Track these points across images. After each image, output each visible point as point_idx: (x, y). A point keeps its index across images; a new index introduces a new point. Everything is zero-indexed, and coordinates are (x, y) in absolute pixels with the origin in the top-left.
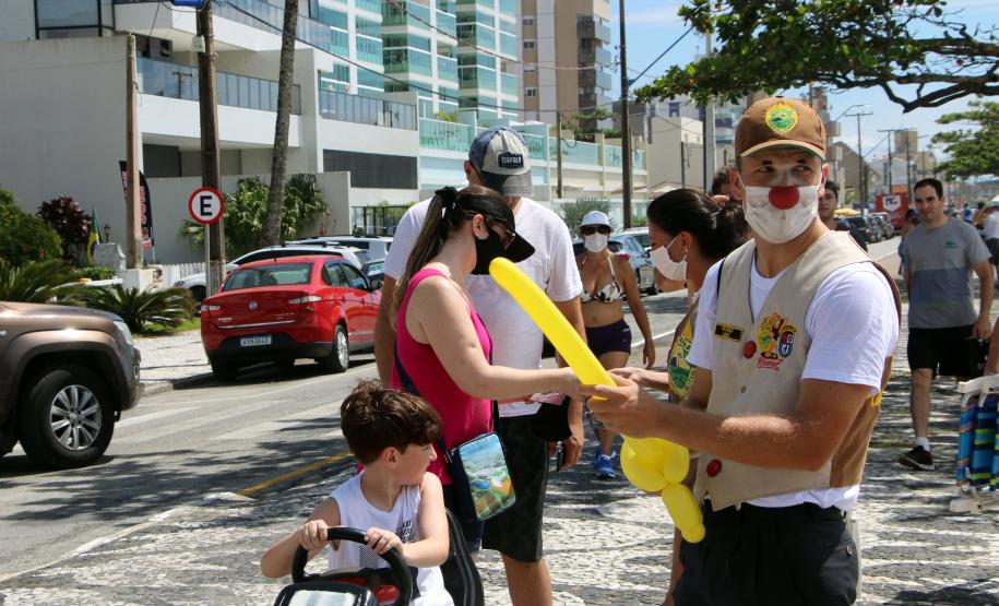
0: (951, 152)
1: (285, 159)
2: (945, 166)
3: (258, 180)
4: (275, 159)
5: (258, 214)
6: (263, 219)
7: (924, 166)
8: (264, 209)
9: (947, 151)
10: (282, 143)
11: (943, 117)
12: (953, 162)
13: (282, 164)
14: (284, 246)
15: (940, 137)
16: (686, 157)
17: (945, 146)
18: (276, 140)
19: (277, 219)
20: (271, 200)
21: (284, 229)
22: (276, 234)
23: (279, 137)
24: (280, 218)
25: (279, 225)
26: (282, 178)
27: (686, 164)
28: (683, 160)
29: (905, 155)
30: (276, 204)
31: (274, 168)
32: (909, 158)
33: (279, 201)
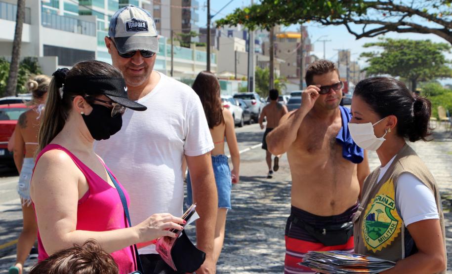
0: (369, 62)
1: (19, 48)
2: (366, 69)
3: (4, 59)
4: (14, 48)
5: (4, 78)
6: (7, 81)
7: (354, 69)
8: (7, 75)
9: (367, 61)
10: (18, 39)
11: (366, 44)
12: (370, 67)
13: (18, 51)
14: (17, 96)
15: (364, 54)
16: (237, 58)
17: (366, 59)
18: (16, 38)
19: (14, 82)
20: (11, 71)
21: (19, 87)
22: (14, 89)
23: (17, 36)
24: (16, 81)
25: (16, 84)
26: (18, 58)
27: (237, 62)
28: (236, 60)
29: (345, 63)
30: (14, 73)
31: (13, 53)
32: (347, 64)
33: (16, 71)
